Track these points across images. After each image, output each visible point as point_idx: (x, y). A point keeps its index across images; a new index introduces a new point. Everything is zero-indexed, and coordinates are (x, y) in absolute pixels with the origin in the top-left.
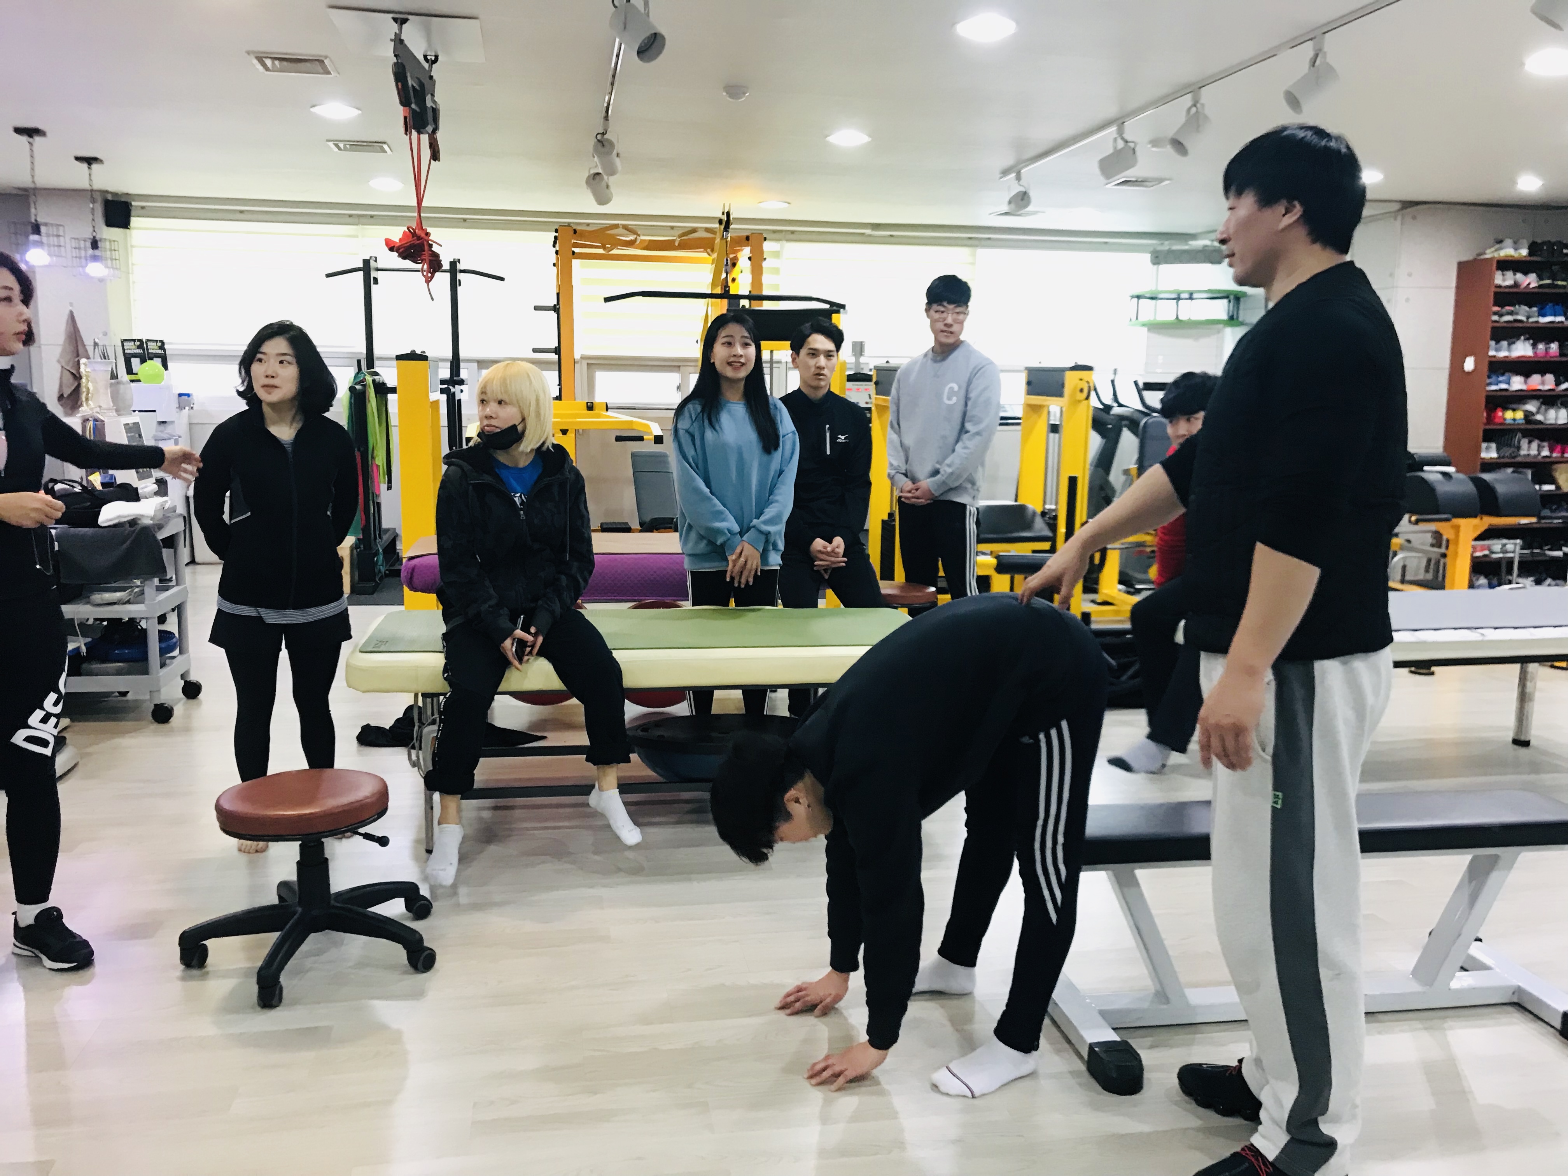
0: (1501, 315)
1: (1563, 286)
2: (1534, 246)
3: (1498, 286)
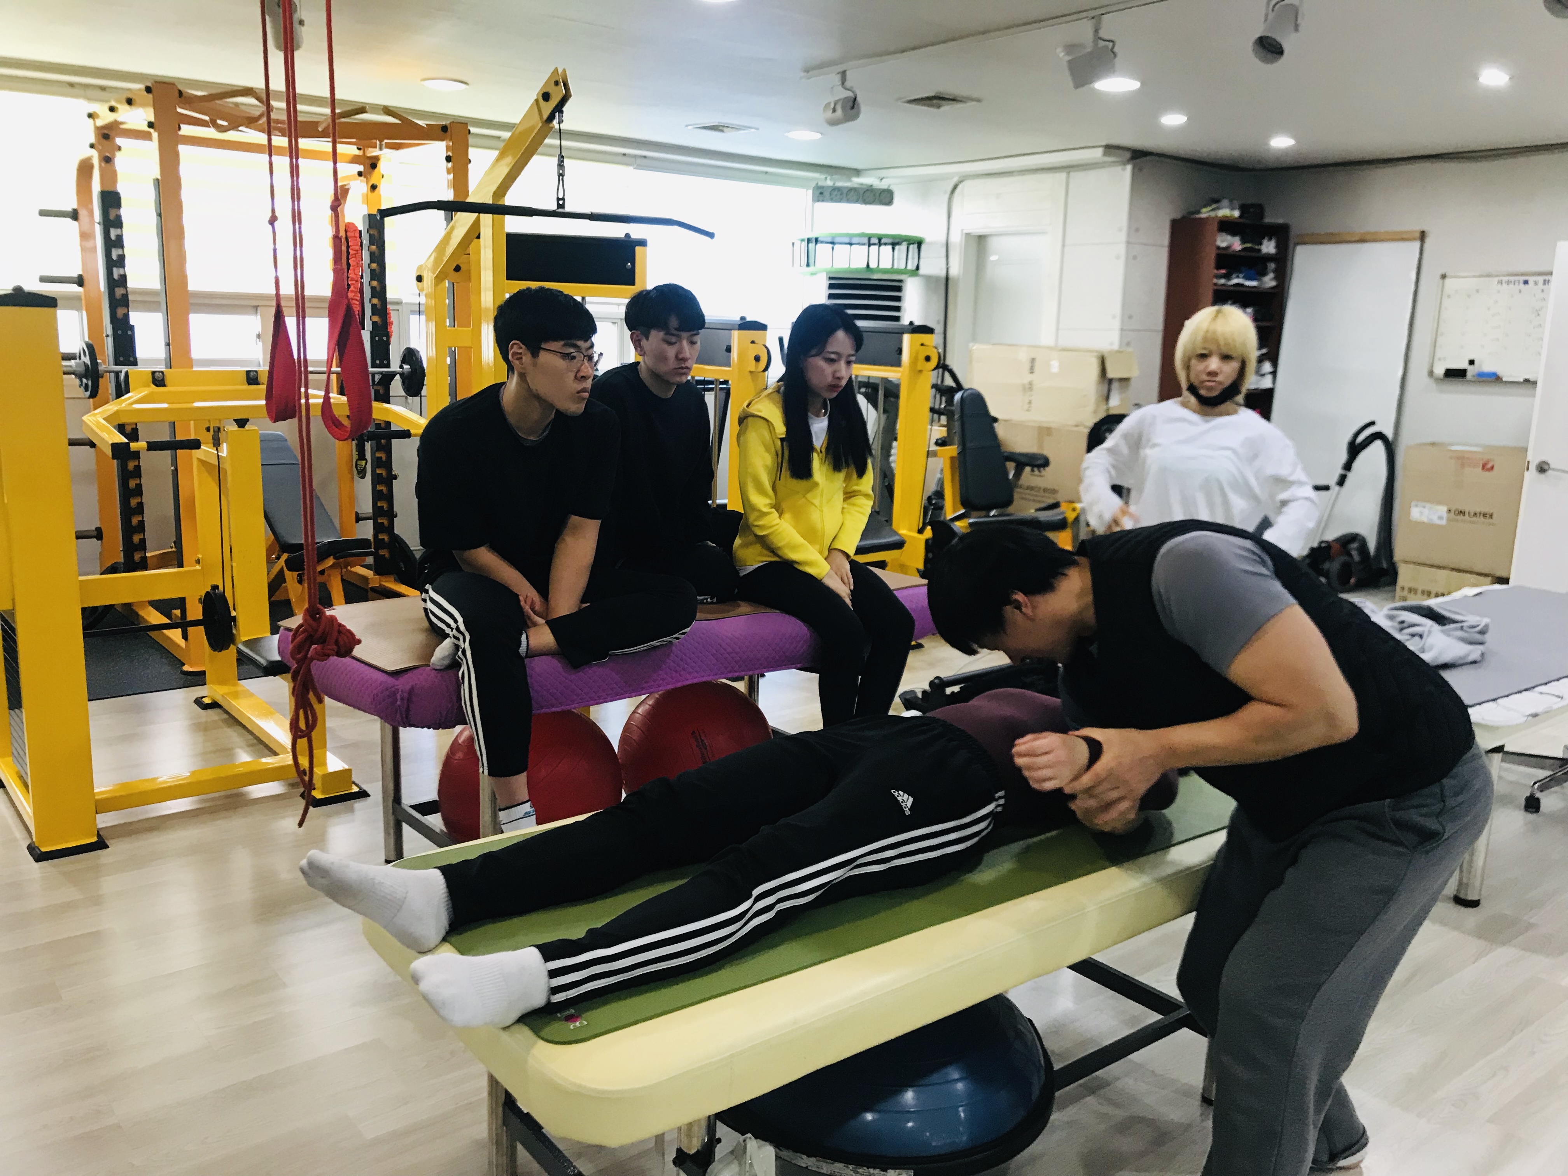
0: (1219, 279)
1: (1259, 251)
2: (1243, 208)
3: (1219, 248)
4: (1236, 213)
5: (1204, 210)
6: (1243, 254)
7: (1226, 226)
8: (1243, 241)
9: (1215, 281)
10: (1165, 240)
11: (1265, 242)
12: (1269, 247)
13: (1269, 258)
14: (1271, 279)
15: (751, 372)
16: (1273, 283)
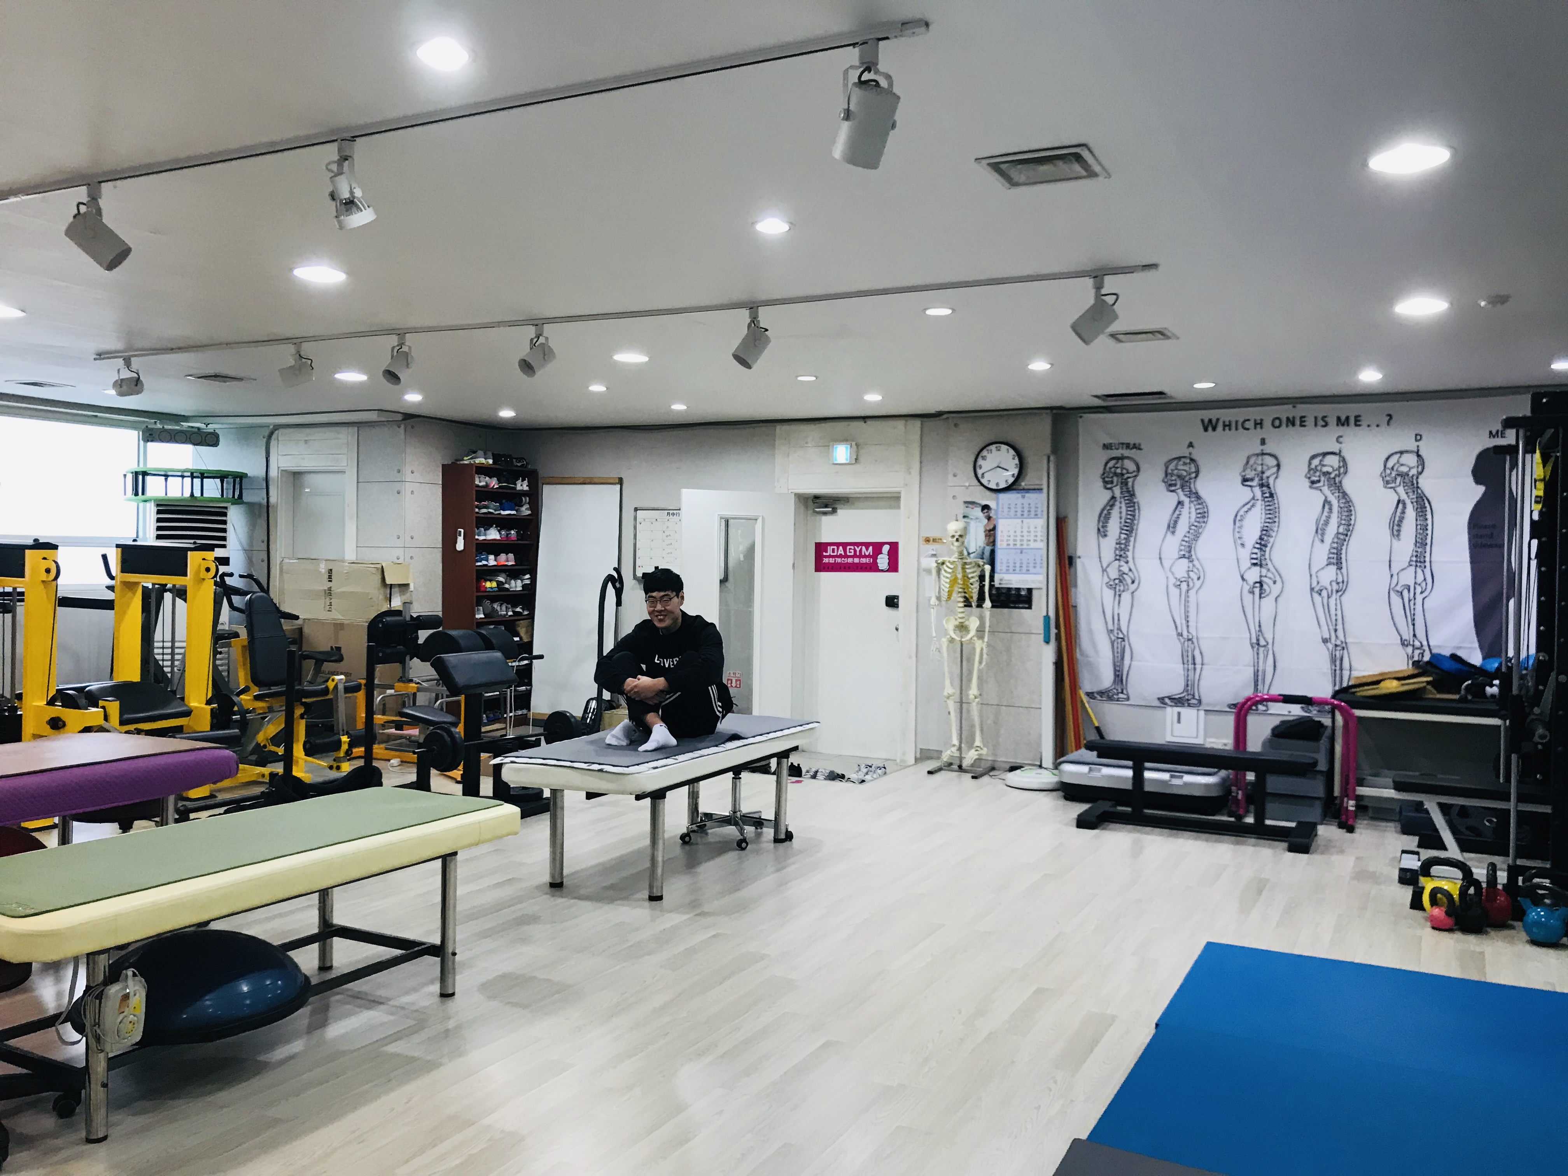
0: (479, 509)
1: (515, 489)
2: (495, 457)
3: (478, 486)
4: (491, 461)
5: (465, 458)
6: (500, 490)
7: (482, 470)
8: (499, 481)
9: (477, 510)
10: (438, 478)
11: (519, 483)
12: (522, 486)
13: (523, 493)
14: (526, 509)
15: (43, 581)
16: (529, 512)
